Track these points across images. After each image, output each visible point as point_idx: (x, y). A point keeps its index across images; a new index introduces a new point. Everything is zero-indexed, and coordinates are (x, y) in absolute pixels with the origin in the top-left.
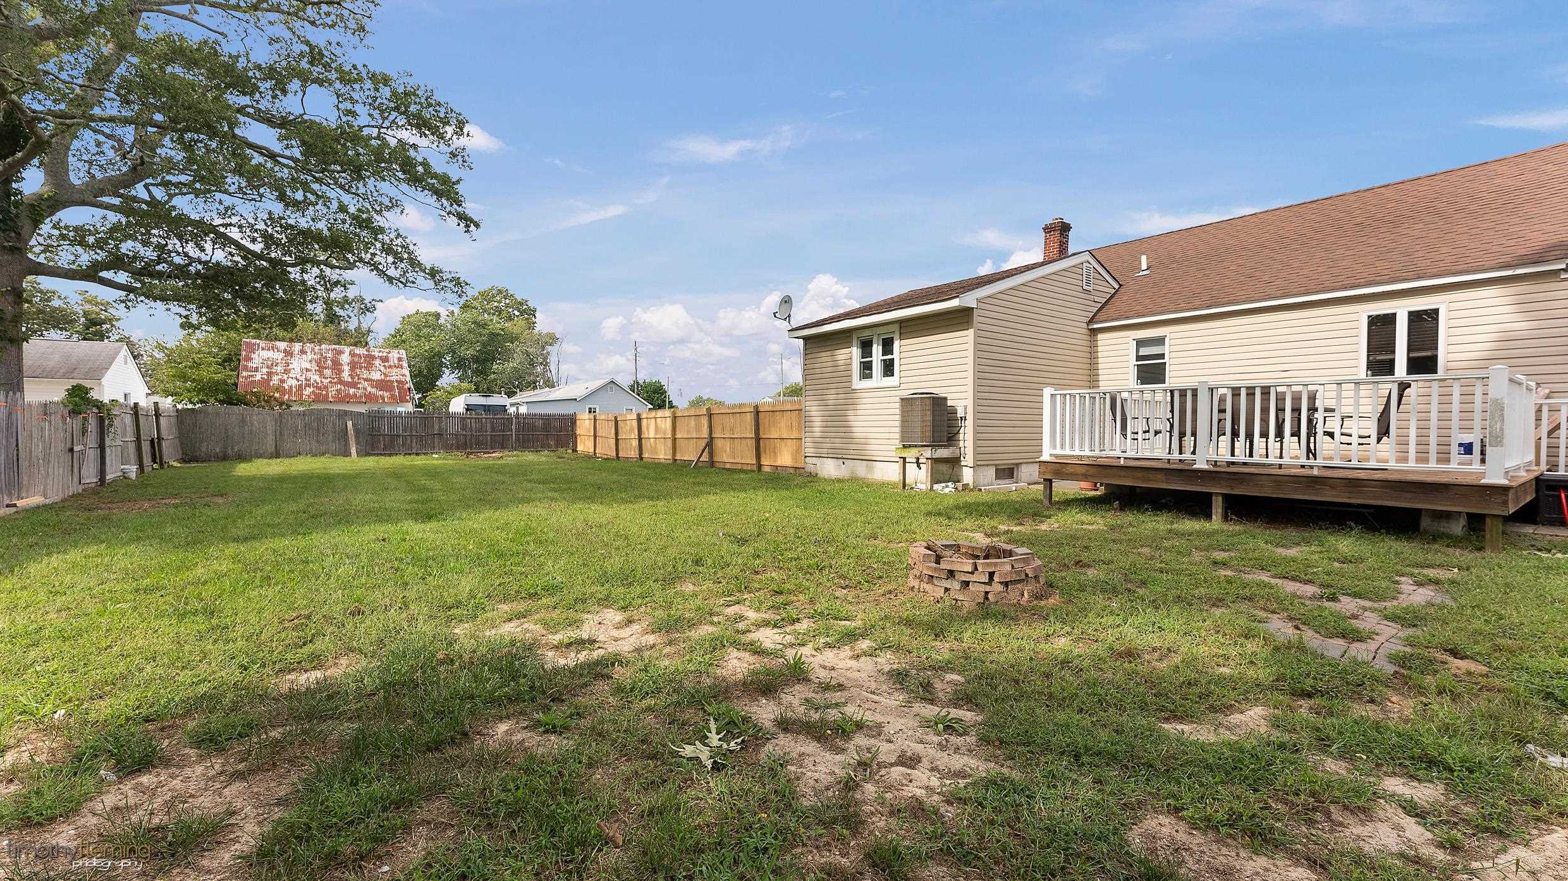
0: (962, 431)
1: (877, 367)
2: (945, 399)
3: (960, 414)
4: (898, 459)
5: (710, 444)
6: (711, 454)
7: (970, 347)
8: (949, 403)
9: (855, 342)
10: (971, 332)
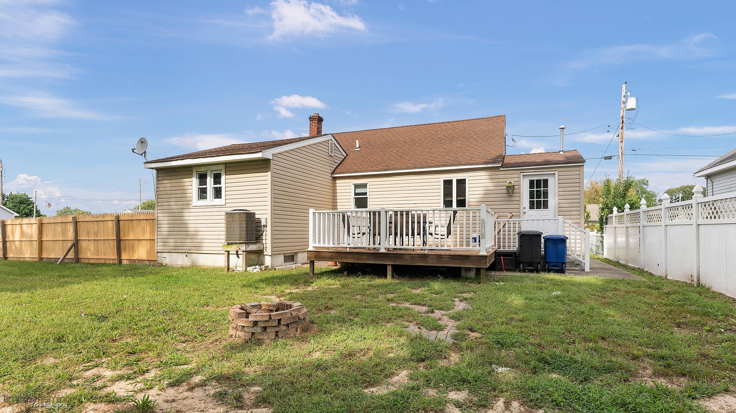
0: (264, 233)
1: (210, 192)
2: (254, 214)
3: (263, 223)
4: (224, 252)
5: (76, 244)
6: (77, 252)
7: (269, 182)
8: (257, 216)
9: (194, 174)
10: (269, 173)
